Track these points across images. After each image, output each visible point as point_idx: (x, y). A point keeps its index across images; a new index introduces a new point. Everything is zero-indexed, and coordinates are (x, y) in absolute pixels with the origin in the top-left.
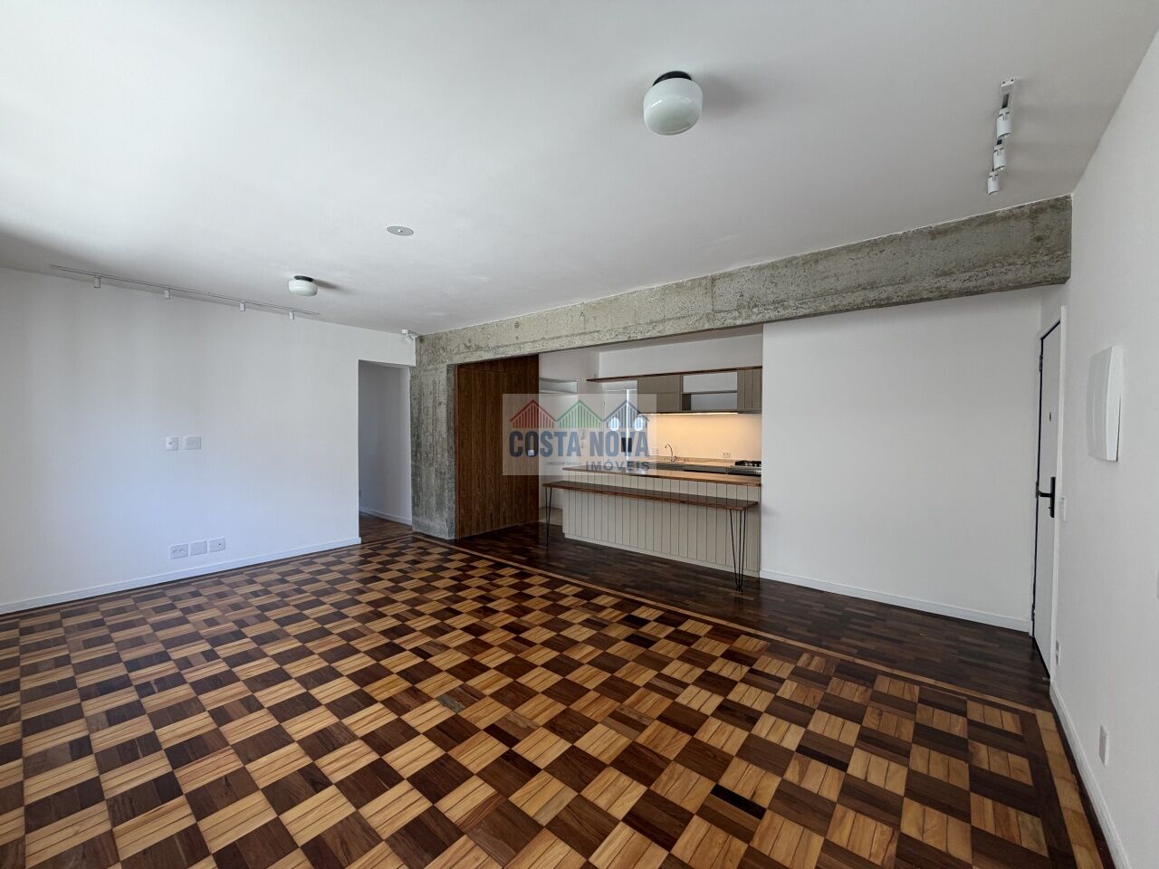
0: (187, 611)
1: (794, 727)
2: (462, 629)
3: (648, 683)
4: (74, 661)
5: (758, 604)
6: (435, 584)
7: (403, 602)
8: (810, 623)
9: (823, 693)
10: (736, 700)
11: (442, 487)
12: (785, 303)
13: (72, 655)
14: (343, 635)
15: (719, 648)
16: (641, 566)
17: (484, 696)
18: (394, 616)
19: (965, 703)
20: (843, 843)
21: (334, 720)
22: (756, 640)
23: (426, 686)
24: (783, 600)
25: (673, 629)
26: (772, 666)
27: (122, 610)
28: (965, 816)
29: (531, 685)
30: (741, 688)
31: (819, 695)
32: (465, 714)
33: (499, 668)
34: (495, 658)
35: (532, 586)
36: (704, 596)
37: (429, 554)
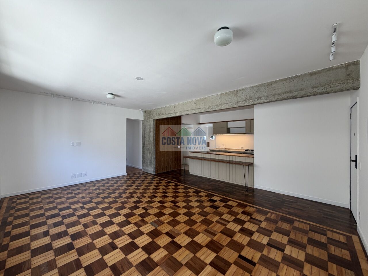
0: (76, 194)
1: (266, 237)
2: (157, 202)
3: (217, 221)
4: (44, 208)
5: (253, 196)
6: (149, 187)
7: (140, 193)
8: (271, 203)
10: (246, 227)
11: (152, 158)
12: (261, 98)
13: (44, 206)
14: (121, 203)
15: (240, 210)
16: (214, 183)
17: (164, 223)
18: (137, 197)
19: (326, 231)
21: (119, 228)
22: (253, 208)
23: (147, 219)
24: (262, 195)
25: (225, 204)
26: (258, 217)
27: (58, 193)
28: (326, 269)
29: (179, 220)
30: (248, 223)
31: (274, 227)
32: (159, 228)
33: (169, 214)
34: (168, 211)
35: (179, 189)
36: (235, 193)
37: (147, 178)
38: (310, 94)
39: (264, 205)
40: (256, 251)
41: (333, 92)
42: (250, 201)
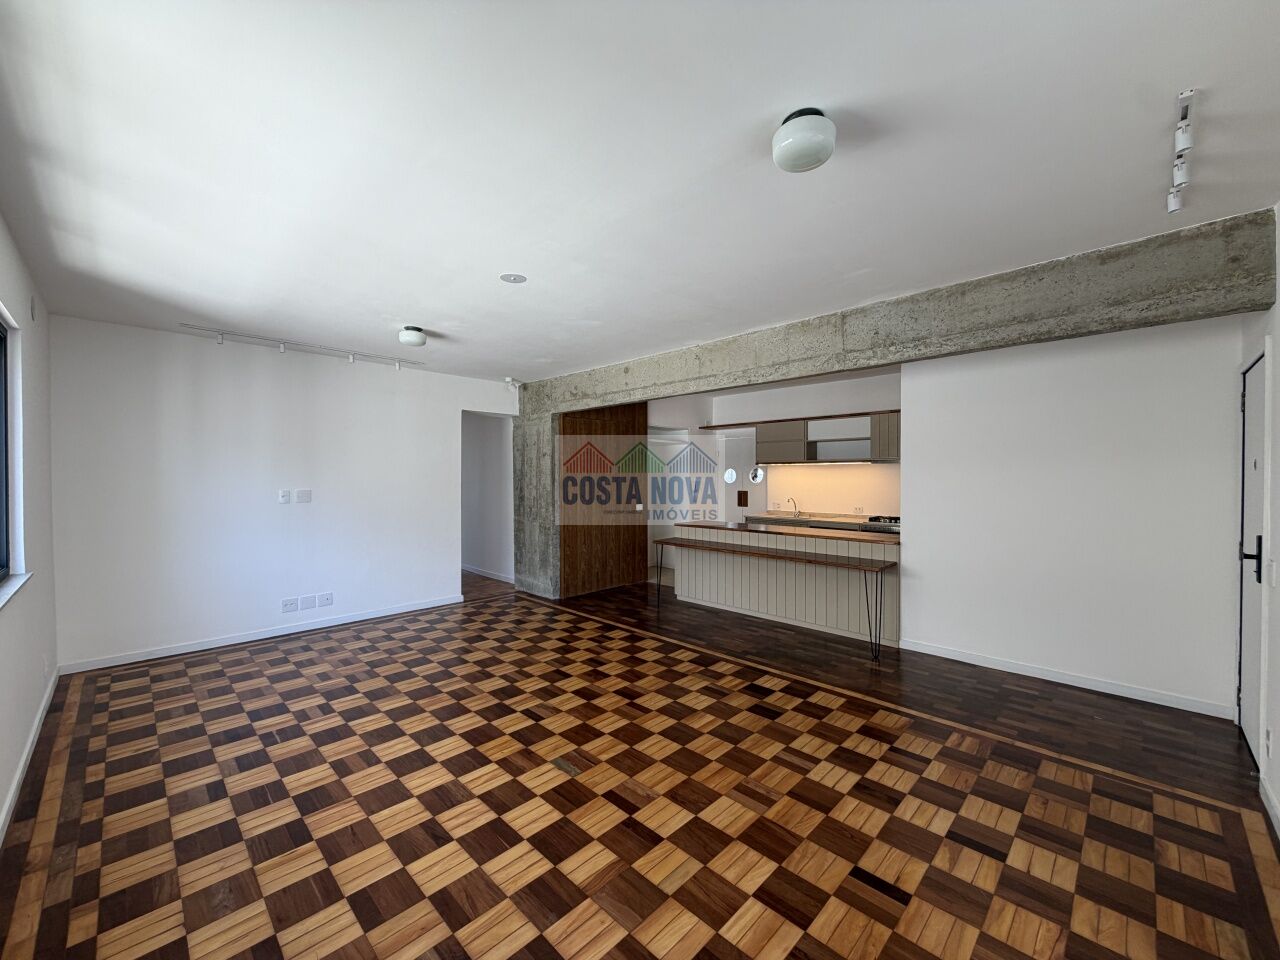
0: (300, 664)
1: (942, 811)
2: (573, 692)
3: (775, 756)
4: (202, 710)
5: (898, 676)
6: (543, 645)
7: (511, 663)
8: (960, 700)
9: (976, 777)
10: (876, 779)
11: (547, 544)
12: (928, 341)
13: (200, 703)
14: (452, 694)
15: (855, 723)
16: (763, 632)
17: (600, 762)
18: (502, 677)
19: (1150, 796)
20: (1002, 937)
21: (450, 777)
22: (896, 717)
23: (540, 748)
24: (927, 674)
25: (800, 701)
26: (917, 745)
27: (239, 662)
28: (1149, 920)
29: (648, 752)
30: (880, 767)
31: (973, 779)
32: (582, 778)
33: (615, 734)
34: (609, 723)
35: (644, 650)
36: (836, 666)
37: (534, 614)
38: (1101, 328)
39: (935, 706)
40: (909, 856)
41: (1181, 320)
42: (888, 692)
